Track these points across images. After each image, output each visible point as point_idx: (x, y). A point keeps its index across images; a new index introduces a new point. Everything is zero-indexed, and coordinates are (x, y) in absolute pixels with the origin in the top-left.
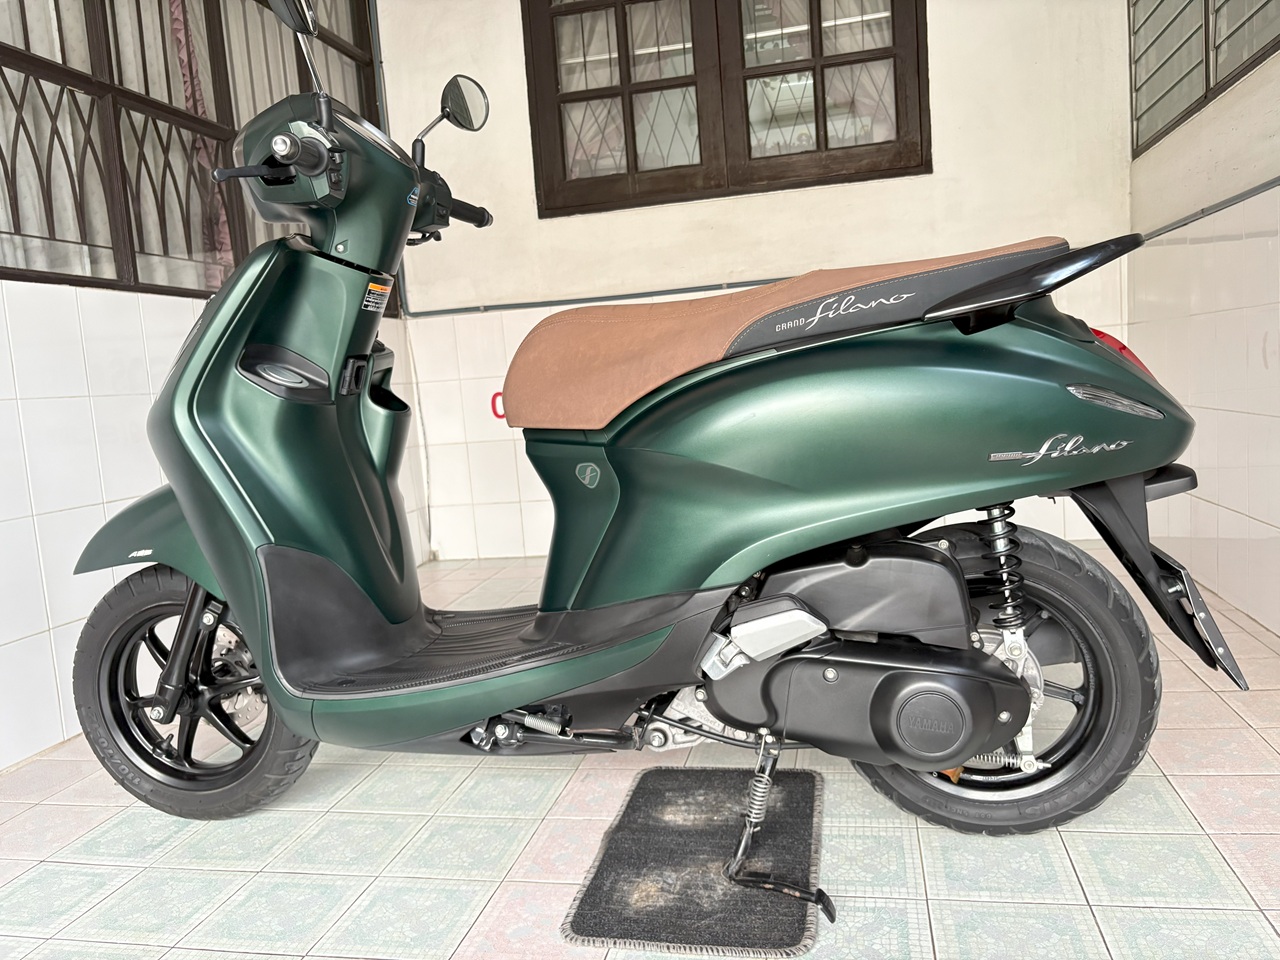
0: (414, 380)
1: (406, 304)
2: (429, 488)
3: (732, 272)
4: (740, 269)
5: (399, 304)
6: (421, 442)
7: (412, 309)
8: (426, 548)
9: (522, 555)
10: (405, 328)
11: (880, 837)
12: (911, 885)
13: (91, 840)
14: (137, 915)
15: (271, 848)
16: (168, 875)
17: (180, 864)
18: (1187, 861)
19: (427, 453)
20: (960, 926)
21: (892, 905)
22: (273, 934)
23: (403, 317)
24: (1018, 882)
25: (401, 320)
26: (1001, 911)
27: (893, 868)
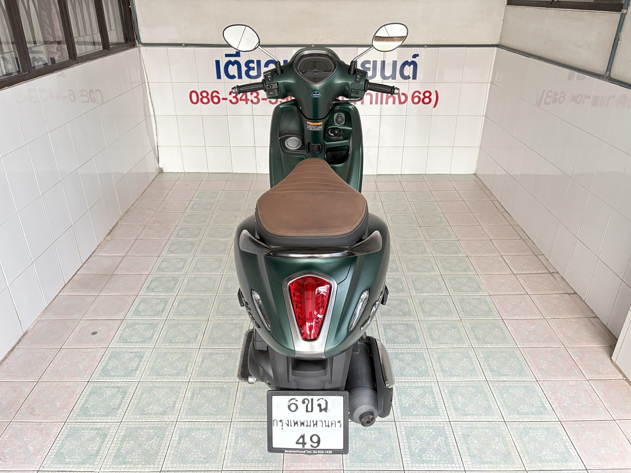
0: (146, 81)
1: (140, 38)
2: (157, 137)
3: (317, 39)
4: (321, 38)
5: (135, 37)
6: (152, 113)
7: (143, 41)
8: (157, 166)
9: (207, 172)
10: (140, 51)
11: (416, 353)
12: (431, 375)
13: (103, 369)
14: (151, 407)
15: (186, 369)
16: (151, 385)
17: (152, 379)
18: (514, 360)
19: (155, 120)
20: (450, 393)
21: (427, 385)
22: (213, 412)
23: (138, 45)
24: (464, 372)
25: (137, 47)
26: (461, 385)
27: (424, 368)
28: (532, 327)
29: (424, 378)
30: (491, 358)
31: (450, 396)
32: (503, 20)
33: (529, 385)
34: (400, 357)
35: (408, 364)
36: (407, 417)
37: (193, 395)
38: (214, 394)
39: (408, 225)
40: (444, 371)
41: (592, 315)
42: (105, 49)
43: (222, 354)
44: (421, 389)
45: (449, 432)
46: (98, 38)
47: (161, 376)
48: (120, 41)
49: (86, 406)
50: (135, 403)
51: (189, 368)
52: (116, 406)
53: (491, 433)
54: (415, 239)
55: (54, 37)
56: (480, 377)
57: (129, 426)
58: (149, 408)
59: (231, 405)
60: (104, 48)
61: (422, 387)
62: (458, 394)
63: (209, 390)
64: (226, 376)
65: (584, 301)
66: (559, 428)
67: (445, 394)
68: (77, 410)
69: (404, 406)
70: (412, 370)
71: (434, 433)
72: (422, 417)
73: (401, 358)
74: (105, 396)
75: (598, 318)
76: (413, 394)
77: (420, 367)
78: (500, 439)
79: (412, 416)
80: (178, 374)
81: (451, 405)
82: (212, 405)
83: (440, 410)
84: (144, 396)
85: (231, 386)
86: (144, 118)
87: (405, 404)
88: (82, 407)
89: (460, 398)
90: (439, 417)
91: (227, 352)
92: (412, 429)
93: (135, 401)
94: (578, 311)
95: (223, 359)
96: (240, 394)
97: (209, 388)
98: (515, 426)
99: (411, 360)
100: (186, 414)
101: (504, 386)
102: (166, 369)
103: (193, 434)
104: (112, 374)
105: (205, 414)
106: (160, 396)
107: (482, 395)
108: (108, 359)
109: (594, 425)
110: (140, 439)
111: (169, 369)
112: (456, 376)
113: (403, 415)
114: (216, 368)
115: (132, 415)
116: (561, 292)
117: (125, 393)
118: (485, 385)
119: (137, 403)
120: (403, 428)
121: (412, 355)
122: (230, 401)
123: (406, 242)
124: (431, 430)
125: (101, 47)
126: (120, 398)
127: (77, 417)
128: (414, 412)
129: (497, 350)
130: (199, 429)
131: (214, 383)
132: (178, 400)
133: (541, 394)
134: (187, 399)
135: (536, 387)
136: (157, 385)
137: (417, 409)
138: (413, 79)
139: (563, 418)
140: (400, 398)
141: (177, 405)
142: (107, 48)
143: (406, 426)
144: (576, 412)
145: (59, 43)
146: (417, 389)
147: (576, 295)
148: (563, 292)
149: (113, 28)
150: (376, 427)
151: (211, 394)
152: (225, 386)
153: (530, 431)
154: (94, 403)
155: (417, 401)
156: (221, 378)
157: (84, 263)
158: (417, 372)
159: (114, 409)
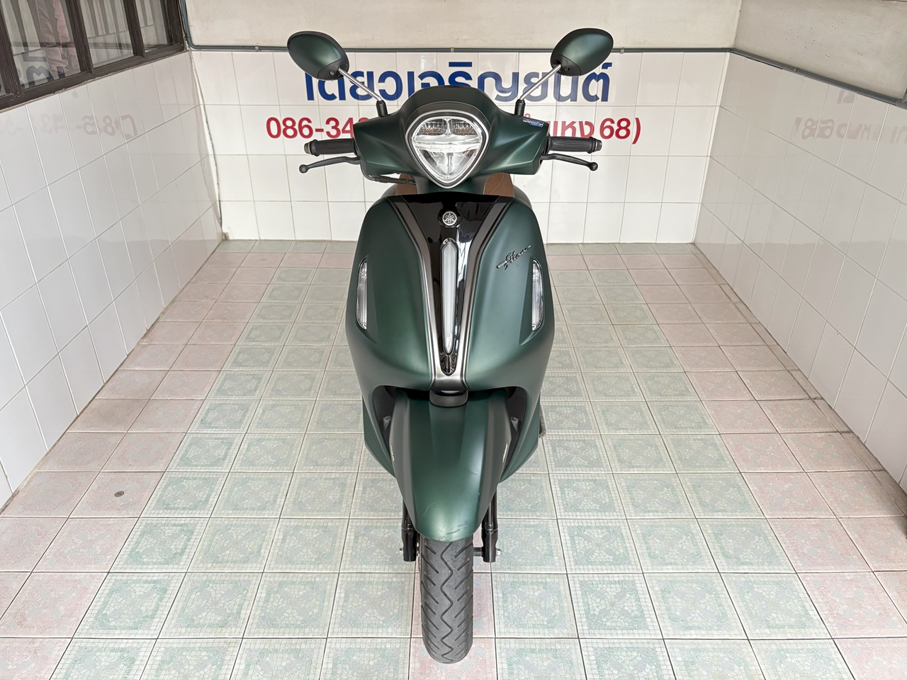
0: (201, 103)
1: (190, 37)
2: (219, 188)
3: (458, 39)
4: (464, 38)
5: (184, 36)
6: (210, 152)
7: (196, 41)
8: (220, 231)
9: (294, 239)
10: (191, 58)
11: (609, 527)
12: (633, 563)
13: (131, 551)
14: (204, 614)
15: (259, 552)
16: (205, 578)
17: (207, 568)
18: (759, 539)
19: (216, 161)
20: (663, 591)
21: (627, 579)
22: (299, 623)
23: (188, 48)
24: (683, 558)
25: (187, 51)
26: (679, 579)
27: (621, 551)
28: (787, 486)
29: (622, 567)
30: (724, 536)
31: (663, 597)
32: (740, 11)
33: (785, 579)
34: (586, 533)
35: (598, 545)
36: (597, 632)
37: (268, 594)
38: (301, 593)
39: (594, 323)
40: (652, 557)
41: (877, 467)
42: (137, 55)
43: (313, 528)
44: (618, 586)
45: (662, 657)
46: (126, 38)
47: (221, 563)
48: (161, 43)
49: (104, 612)
50: (180, 607)
51: (262, 551)
52: (150, 613)
53: (727, 659)
54: (606, 345)
55: (57, 37)
56: (708, 567)
57: (169, 645)
58: (200, 616)
59: (327, 611)
60: (136, 53)
61: (619, 582)
62: (675, 594)
63: (293, 586)
64: (319, 564)
65: (864, 445)
66: (831, 650)
67: (656, 594)
68: (90, 618)
69: (592, 612)
70: (604, 554)
71: (639, 658)
72: (620, 632)
73: (586, 535)
74: (133, 596)
75: (886, 471)
76: (606, 594)
77: (616, 550)
78: (742, 668)
79: (604, 629)
80: (246, 561)
81: (665, 612)
82: (297, 611)
83: (648, 620)
84: (193, 596)
85: (326, 579)
86: (199, 159)
87: (594, 610)
88: (98, 614)
89: (679, 600)
90: (647, 632)
91: (321, 525)
92: (606, 652)
93: (178, 605)
94: (855, 460)
95: (315, 536)
96: (340, 593)
97: (293, 583)
98: (764, 646)
99: (603, 539)
100: (258, 626)
101: (746, 582)
102: (228, 552)
103: (268, 659)
104: (145, 560)
105: (287, 626)
106: (219, 596)
107: (713, 596)
108: (140, 536)
109: (885, 646)
110: (187, 667)
111: (232, 553)
112: (671, 564)
113: (592, 628)
114: (305, 550)
115: (174, 627)
116: (828, 430)
117: (165, 591)
118: (716, 580)
119: (182, 608)
120: (592, 649)
121: (604, 531)
122: (326, 604)
123: (593, 349)
124: (635, 654)
125: (132, 51)
126: (156, 600)
127: (91, 631)
128: (609, 624)
129: (734, 523)
130: (276, 651)
131: (301, 575)
132: (246, 603)
133: (803, 595)
134: (259, 601)
135: (795, 583)
136: (214, 578)
137: (612, 618)
138: (602, 100)
139: (837, 633)
140: (586, 600)
141: (243, 612)
142: (140, 54)
143: (595, 646)
144: (856, 623)
145: (65, 45)
146: (613, 586)
147: (851, 435)
148: (831, 430)
149: (150, 22)
150: (550, 648)
151: (296, 593)
152: (318, 579)
153: (787, 655)
154: (116, 607)
155: (612, 604)
156: (312, 567)
157: (107, 382)
158: (611, 557)
159: (146, 617)
